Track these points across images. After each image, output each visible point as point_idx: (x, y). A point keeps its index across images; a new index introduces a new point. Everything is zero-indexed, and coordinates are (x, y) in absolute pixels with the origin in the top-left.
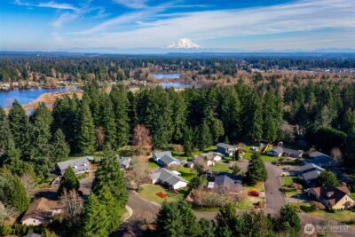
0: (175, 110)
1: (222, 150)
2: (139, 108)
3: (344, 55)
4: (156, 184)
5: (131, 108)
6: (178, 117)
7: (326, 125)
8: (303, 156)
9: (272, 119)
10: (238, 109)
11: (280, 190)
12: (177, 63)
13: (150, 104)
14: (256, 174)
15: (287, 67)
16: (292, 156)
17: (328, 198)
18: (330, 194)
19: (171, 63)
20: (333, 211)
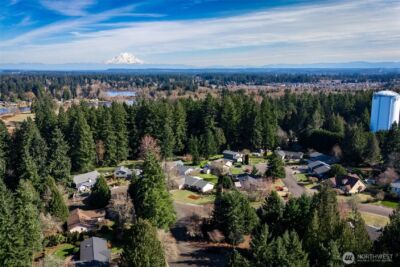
0: (176, 120)
1: (229, 157)
2: (137, 120)
3: (293, 70)
4: (183, 189)
5: (129, 120)
6: (179, 128)
7: (318, 128)
8: (304, 157)
9: (269, 125)
10: (235, 118)
11: (299, 184)
12: (126, 79)
13: (150, 115)
14: (277, 171)
15: (243, 82)
16: (294, 158)
17: (343, 185)
18: (345, 181)
19: (118, 79)
20: (350, 195)
